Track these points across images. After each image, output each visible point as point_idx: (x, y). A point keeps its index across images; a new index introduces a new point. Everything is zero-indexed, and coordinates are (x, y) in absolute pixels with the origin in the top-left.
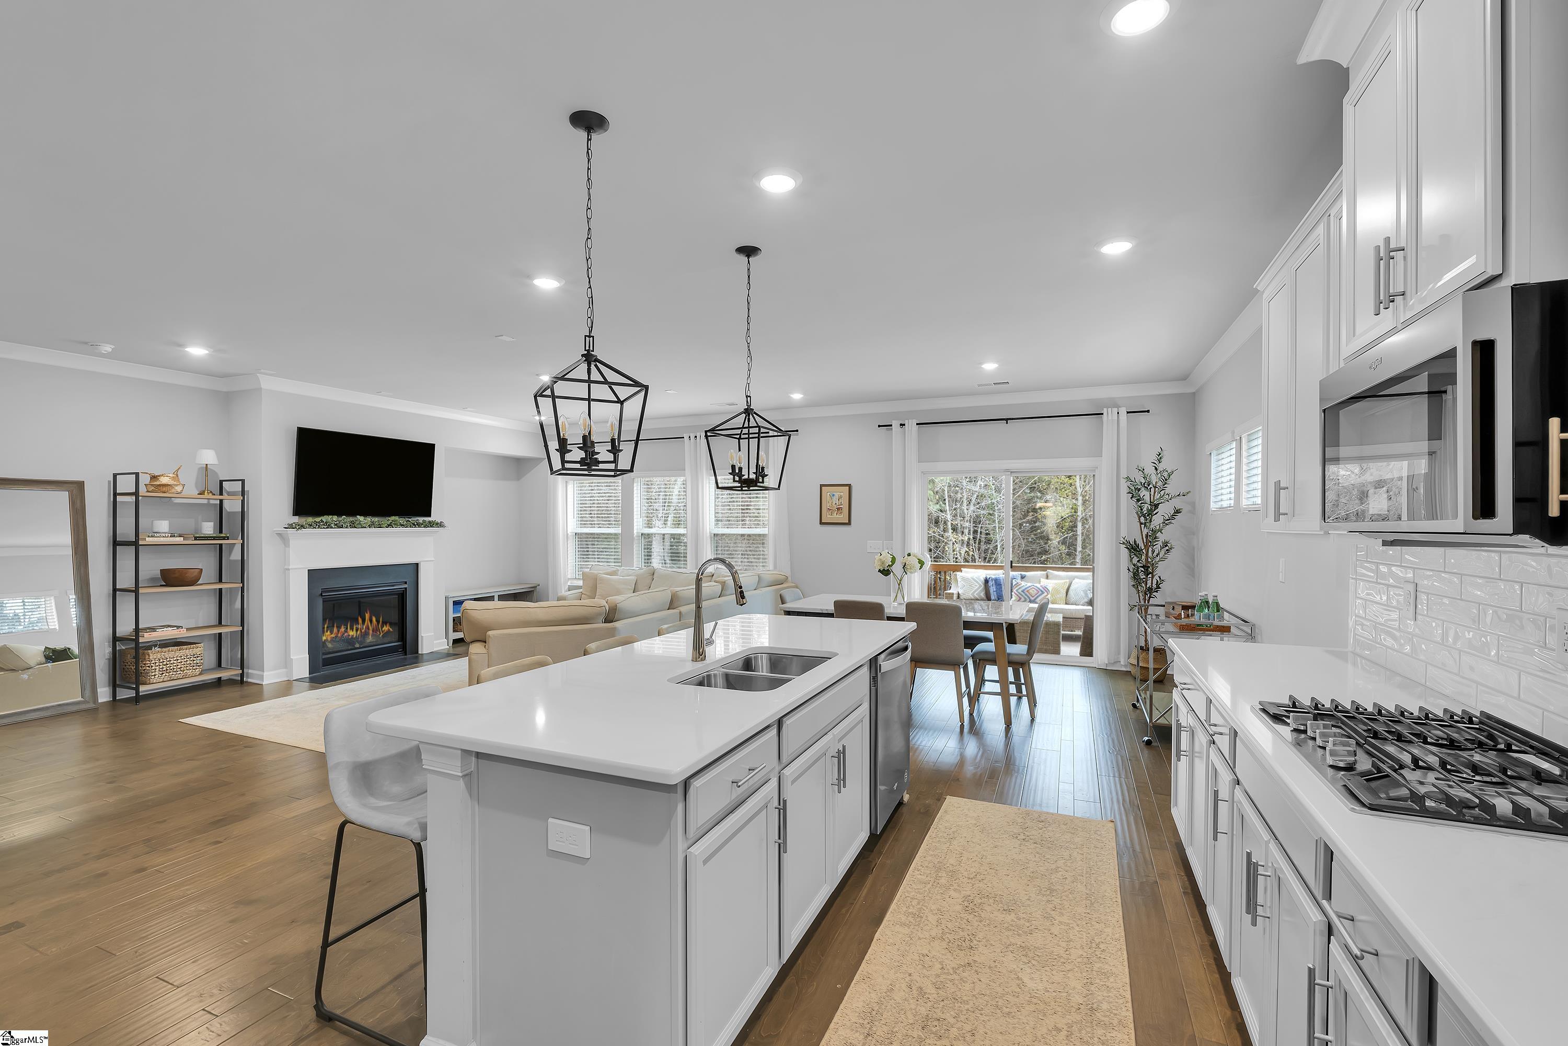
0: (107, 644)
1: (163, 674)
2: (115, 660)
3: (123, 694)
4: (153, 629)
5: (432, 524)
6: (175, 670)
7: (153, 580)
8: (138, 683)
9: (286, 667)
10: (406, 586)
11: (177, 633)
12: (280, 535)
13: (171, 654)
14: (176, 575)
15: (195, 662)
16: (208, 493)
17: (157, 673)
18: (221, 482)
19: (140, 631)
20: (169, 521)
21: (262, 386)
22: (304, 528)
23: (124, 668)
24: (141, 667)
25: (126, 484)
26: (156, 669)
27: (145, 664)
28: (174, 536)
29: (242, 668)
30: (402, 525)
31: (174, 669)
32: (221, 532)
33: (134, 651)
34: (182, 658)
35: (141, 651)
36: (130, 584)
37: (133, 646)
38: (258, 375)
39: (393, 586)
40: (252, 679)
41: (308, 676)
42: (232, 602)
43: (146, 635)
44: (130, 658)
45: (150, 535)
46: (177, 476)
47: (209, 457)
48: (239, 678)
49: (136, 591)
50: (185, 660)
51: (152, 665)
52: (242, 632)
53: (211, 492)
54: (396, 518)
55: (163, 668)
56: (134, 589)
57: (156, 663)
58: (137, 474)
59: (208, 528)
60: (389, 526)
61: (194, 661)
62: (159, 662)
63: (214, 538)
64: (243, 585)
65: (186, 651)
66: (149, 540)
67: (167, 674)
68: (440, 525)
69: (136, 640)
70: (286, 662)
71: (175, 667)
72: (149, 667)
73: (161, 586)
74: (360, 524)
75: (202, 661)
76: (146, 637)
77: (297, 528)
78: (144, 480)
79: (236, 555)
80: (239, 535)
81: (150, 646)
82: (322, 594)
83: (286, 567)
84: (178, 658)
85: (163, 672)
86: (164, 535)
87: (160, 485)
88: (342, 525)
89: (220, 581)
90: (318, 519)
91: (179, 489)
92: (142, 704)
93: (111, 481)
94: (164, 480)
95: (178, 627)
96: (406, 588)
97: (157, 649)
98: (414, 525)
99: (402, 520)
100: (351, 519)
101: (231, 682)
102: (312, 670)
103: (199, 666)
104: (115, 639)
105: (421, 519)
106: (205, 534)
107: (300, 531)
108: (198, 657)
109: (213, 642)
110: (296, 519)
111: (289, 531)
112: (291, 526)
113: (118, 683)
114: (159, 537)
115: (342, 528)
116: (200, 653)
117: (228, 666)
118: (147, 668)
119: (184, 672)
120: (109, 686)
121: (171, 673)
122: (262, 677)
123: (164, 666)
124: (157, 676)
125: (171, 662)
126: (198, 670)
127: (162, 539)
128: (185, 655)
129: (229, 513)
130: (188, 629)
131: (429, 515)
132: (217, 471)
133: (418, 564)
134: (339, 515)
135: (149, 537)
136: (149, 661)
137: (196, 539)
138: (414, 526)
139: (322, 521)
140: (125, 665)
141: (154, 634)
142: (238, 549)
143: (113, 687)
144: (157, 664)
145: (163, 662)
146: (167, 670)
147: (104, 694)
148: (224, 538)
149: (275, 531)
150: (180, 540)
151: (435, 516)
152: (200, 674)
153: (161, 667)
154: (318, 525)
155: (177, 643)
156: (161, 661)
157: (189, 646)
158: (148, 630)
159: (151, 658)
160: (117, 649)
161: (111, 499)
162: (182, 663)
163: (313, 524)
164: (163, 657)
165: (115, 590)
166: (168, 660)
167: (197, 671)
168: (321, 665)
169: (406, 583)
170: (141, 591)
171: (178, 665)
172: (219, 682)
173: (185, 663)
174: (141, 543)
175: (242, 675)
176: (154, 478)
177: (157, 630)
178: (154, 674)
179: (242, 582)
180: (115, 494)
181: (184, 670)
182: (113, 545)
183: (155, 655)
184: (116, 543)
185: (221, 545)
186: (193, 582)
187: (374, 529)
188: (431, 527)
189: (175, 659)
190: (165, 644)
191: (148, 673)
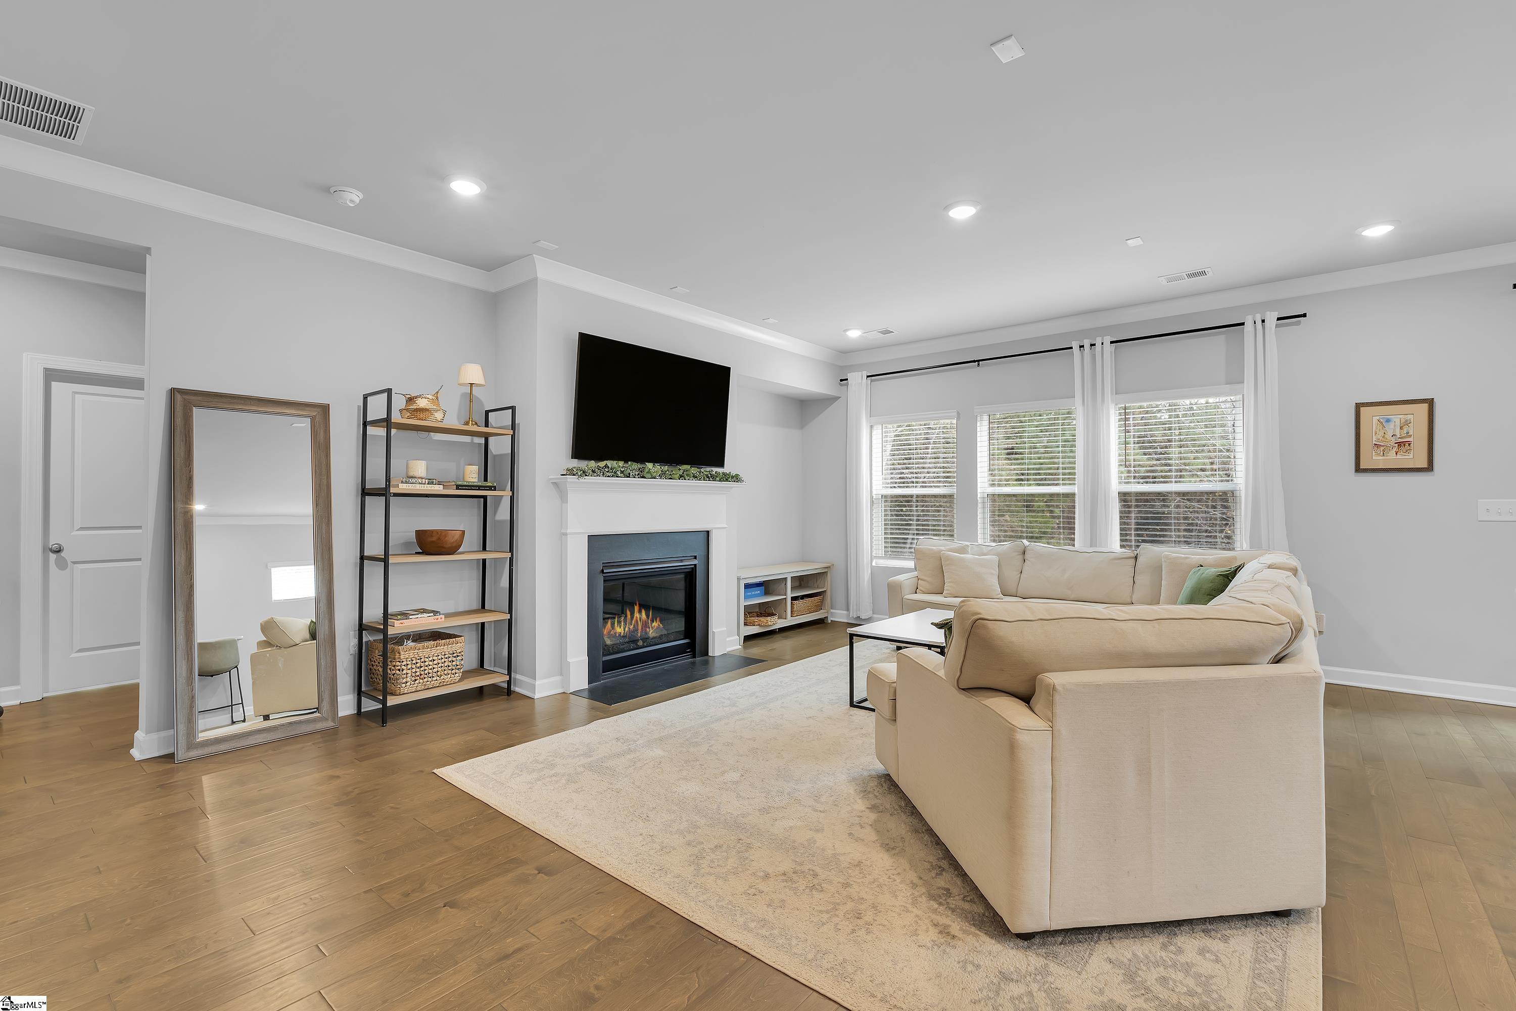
0: (352, 633)
1: (416, 680)
2: (361, 654)
3: (369, 705)
4: (404, 615)
5: (726, 478)
6: (430, 675)
7: (407, 544)
8: (386, 693)
9: (561, 674)
10: (695, 562)
11: (434, 621)
12: (555, 484)
13: (427, 652)
14: (434, 539)
15: (454, 663)
16: (472, 424)
17: (408, 679)
18: (487, 412)
19: (389, 617)
20: (427, 463)
21: (538, 276)
22: (586, 475)
23: (370, 669)
24: (390, 669)
25: (377, 409)
26: (407, 674)
27: (394, 666)
28: (432, 483)
29: (509, 674)
30: (695, 477)
31: (429, 673)
32: (486, 479)
33: (382, 645)
34: (439, 657)
35: (390, 646)
36: (379, 551)
37: (382, 637)
38: (534, 255)
39: (681, 561)
40: (520, 687)
41: (585, 685)
42: (497, 580)
43: (397, 623)
44: (377, 655)
45: (404, 481)
46: (437, 398)
47: (473, 373)
48: (505, 685)
49: (385, 560)
50: (443, 660)
51: (403, 667)
52: (510, 621)
53: (476, 424)
54: (688, 467)
55: (416, 672)
56: (383, 557)
57: (407, 665)
58: (389, 391)
59: (472, 474)
60: (681, 477)
61: (453, 661)
62: (412, 664)
63: (479, 488)
64: (512, 555)
65: (444, 648)
66: (403, 488)
67: (421, 681)
68: (736, 478)
69: (384, 631)
70: (562, 669)
71: (430, 671)
72: (399, 670)
73: (417, 553)
74: (649, 472)
75: (462, 662)
76: (397, 627)
77: (579, 474)
78: (399, 403)
79: (503, 513)
80: (508, 482)
81: (400, 640)
82: (603, 570)
83: (563, 531)
84: (435, 658)
85: (416, 678)
86: (420, 481)
87: (417, 410)
88: (629, 474)
89: (484, 548)
90: (602, 464)
91: (439, 415)
92: (391, 726)
93: (361, 406)
94: (422, 403)
95: (435, 613)
96: (695, 565)
97: (411, 644)
98: (708, 477)
99: (694, 470)
100: (640, 466)
101: (495, 691)
102: (593, 677)
103: (458, 669)
104: (362, 627)
105: (715, 470)
106: (469, 482)
107: (582, 480)
108: (458, 656)
109: (475, 632)
110: (575, 463)
111: (570, 478)
112: (571, 472)
113: (363, 689)
114: (414, 483)
115: (629, 477)
116: (460, 651)
117: (491, 666)
118: (398, 672)
119: (442, 677)
120: (354, 692)
121: (426, 680)
122: (533, 688)
123: (418, 670)
124: (408, 684)
125: (427, 663)
126: (457, 675)
127: (418, 487)
128: (443, 653)
129: (495, 456)
130: (447, 616)
131: (721, 464)
132: (481, 399)
133: (708, 532)
134: (626, 461)
135: (402, 482)
136: (400, 662)
137: (458, 487)
138: (707, 479)
139: (606, 466)
140: (373, 665)
141: (406, 622)
142: (506, 503)
143: (358, 695)
144: (409, 667)
145: (417, 663)
146: (421, 675)
147: (346, 705)
148: (490, 488)
149: (551, 479)
150: (438, 489)
151: (731, 464)
152: (460, 681)
153: (414, 671)
154: (602, 472)
155: (436, 636)
156: (414, 662)
157: (448, 640)
158: (399, 617)
159: (402, 657)
160: (364, 641)
161: (360, 432)
162: (440, 665)
163: (597, 470)
164: (416, 656)
165: (362, 558)
166: (422, 660)
167: (457, 677)
168: (601, 671)
169: (695, 557)
170: (392, 560)
171: (434, 668)
172: (479, 693)
173: (443, 665)
174: (393, 490)
175: (509, 682)
176: (411, 400)
177: (410, 617)
178: (405, 680)
179: (511, 550)
180: (365, 424)
181: (441, 675)
182: (361, 494)
183: (407, 653)
184: (365, 493)
185: (485, 497)
186: (452, 550)
187: (665, 480)
188: (727, 480)
189: (430, 659)
190: (420, 637)
191: (397, 679)
